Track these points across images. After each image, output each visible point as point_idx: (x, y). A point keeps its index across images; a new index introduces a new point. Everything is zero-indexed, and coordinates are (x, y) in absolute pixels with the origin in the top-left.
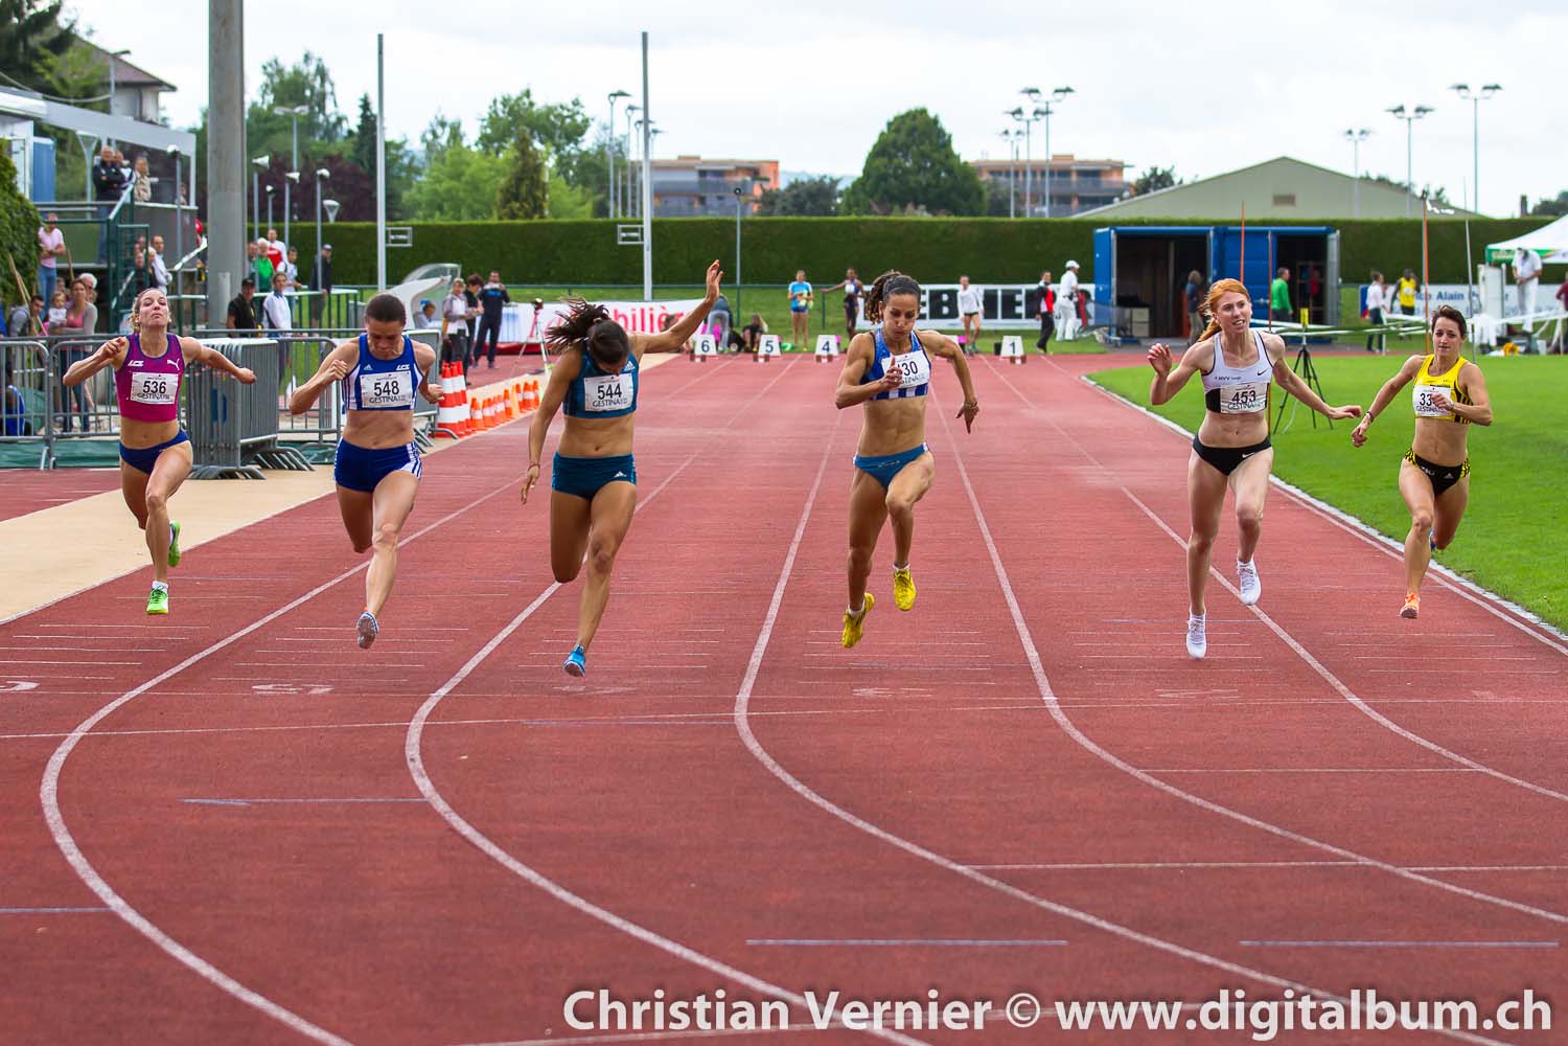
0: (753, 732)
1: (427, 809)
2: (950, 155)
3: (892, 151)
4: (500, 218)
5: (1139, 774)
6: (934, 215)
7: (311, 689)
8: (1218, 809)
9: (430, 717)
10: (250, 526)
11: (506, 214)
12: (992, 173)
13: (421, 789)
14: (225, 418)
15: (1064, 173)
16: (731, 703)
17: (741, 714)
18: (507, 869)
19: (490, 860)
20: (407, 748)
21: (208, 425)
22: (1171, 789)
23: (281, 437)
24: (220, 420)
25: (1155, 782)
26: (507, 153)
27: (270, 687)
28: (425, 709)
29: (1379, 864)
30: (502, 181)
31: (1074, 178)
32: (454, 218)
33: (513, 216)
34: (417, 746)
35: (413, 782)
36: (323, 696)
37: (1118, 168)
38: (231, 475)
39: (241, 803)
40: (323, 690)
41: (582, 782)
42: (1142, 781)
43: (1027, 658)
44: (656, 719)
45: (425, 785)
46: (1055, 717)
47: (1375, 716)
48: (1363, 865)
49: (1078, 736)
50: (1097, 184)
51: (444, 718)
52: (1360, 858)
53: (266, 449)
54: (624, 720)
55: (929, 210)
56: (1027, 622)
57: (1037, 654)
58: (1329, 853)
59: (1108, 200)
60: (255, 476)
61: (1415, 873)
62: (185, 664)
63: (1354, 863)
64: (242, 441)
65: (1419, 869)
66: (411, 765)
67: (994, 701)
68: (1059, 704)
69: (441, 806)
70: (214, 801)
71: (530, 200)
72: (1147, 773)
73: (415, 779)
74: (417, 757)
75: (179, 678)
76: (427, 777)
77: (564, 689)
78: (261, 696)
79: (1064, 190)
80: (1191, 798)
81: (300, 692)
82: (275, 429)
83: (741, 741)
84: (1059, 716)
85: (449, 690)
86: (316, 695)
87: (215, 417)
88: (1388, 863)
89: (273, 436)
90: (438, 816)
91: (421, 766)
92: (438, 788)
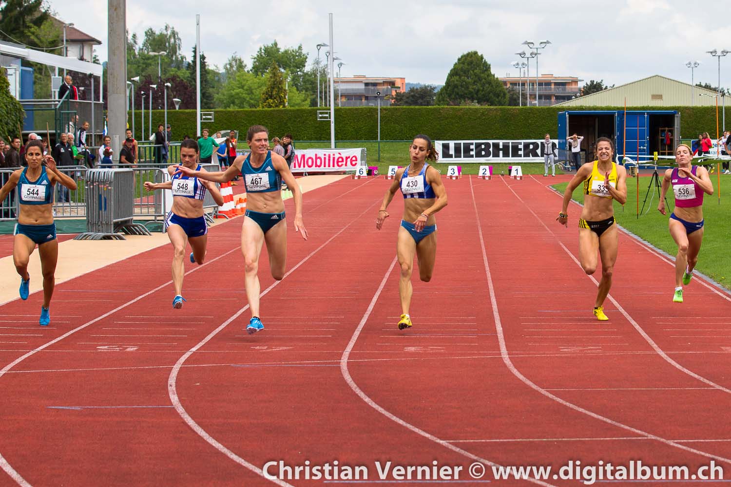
0: (348, 371)
1: (173, 411)
2: (490, 75)
3: (461, 73)
4: (263, 107)
5: (543, 391)
6: (481, 105)
7: (127, 348)
8: (581, 410)
9: (185, 363)
10: (113, 264)
11: (266, 105)
12: (511, 84)
13: (172, 401)
14: (105, 209)
15: (548, 84)
16: (340, 356)
17: (344, 361)
18: (208, 443)
19: (200, 438)
20: (169, 379)
21: (97, 213)
22: (558, 400)
23: (135, 218)
24: (103, 210)
25: (550, 396)
26: (267, 76)
27: (106, 347)
28: (183, 359)
29: (658, 439)
30: (264, 89)
31: (553, 86)
32: (240, 107)
33: (270, 106)
34: (175, 378)
35: (169, 397)
36: (132, 352)
37: (575, 82)
38: (108, 238)
39: (78, 408)
40: (133, 349)
41: (255, 397)
42: (544, 395)
43: (496, 331)
44: (300, 364)
45: (174, 398)
46: (505, 362)
47: (670, 360)
48: (650, 439)
49: (515, 372)
50: (564, 89)
51: (191, 364)
52: (649, 435)
53: (128, 224)
54: (284, 364)
55: (478, 103)
56: (500, 312)
57: (501, 329)
58: (634, 433)
59: (569, 98)
60: (121, 238)
61: (677, 443)
62: (65, 336)
63: (646, 438)
64: (114, 220)
65: (679, 441)
66: (169, 388)
67: (476, 353)
68: (509, 355)
69: (181, 410)
70: (64, 407)
71: (278, 98)
72: (548, 391)
73: (170, 395)
74: (174, 384)
75: (60, 343)
76: (176, 395)
77: (256, 348)
78: (101, 352)
79: (547, 92)
80: (568, 404)
81: (121, 350)
82: (131, 214)
83: (342, 375)
84: (508, 362)
85: (197, 349)
86: (128, 352)
87: (100, 208)
88: (663, 438)
89: (131, 218)
90: (178, 415)
91: (174, 389)
92: (181, 400)
